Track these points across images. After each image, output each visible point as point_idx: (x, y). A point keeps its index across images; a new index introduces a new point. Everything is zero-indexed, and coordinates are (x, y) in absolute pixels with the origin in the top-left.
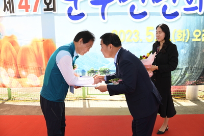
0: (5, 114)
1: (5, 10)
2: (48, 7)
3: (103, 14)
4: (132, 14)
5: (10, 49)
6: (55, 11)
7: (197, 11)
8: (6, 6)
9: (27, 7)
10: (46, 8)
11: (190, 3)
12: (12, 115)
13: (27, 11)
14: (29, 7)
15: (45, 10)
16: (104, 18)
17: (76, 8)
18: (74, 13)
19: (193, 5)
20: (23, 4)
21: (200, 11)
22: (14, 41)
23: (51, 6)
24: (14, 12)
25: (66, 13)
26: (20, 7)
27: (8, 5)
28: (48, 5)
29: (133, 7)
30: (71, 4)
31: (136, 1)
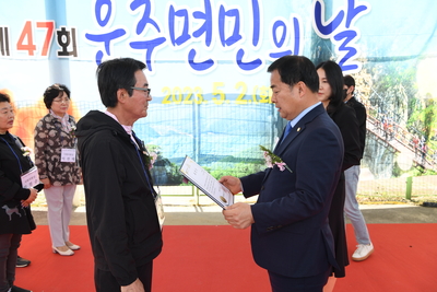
3: (148, 62)
4: (191, 62)
6: (76, 56)
9: (31, 48)
10: (61, 50)
11: (279, 45)
13: (31, 54)
14: (34, 48)
15: (60, 54)
16: (150, 69)
17: (109, 54)
20: (25, 42)
23: (70, 49)
24: (8, 54)
25: (95, 60)
26: (20, 47)
28: (64, 46)
29: (192, 53)
30: (101, 46)
31: (197, 43)
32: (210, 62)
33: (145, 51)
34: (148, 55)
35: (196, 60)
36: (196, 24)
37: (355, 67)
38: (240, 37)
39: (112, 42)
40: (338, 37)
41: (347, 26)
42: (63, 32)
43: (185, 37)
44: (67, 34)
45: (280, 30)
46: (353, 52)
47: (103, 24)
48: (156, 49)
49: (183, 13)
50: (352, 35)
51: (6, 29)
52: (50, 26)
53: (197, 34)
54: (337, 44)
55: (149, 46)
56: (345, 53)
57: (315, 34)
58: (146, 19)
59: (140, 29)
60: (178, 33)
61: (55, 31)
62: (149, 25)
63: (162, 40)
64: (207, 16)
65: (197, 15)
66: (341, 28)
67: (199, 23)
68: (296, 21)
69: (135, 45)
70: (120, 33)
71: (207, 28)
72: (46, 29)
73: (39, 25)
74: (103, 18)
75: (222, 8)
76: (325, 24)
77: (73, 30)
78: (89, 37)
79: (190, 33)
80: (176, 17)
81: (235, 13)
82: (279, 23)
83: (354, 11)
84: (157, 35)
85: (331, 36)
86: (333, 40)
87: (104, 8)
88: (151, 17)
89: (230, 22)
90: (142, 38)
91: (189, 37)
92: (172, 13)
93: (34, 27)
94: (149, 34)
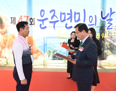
0: (7, 70)
1: (11, 23)
2: (31, 23)
3: (54, 27)
4: (66, 27)
5: (12, 40)
6: (34, 25)
7: (94, 26)
8: (12, 22)
10: (30, 23)
11: (91, 22)
12: (11, 70)
16: (54, 29)
17: (43, 24)
18: (42, 26)
19: (92, 23)
20: (20, 21)
21: (95, 25)
22: (14, 36)
23: (33, 23)
25: (39, 26)
27: (13, 21)
28: (31, 22)
29: (66, 24)
30: (41, 22)
31: (68, 22)
32: (71, 27)
33: (53, 24)
34: (54, 25)
35: (67, 26)
36: (68, 17)
37: (112, 28)
38: (80, 20)
39: (44, 21)
40: (107, 20)
41: (110, 17)
42: (31, 19)
43: (65, 20)
44: (32, 19)
45: (91, 18)
46: (111, 24)
47: (42, 17)
48: (56, 23)
49: (64, 14)
50: (111, 20)
51: (15, 17)
52: (28, 17)
53: (68, 19)
54: (107, 22)
55: (55, 22)
56: (109, 24)
57: (101, 19)
58: (54, 15)
59: (52, 18)
60: (63, 19)
61: (29, 18)
62: (55, 17)
63: (58, 21)
64: (71, 14)
65: (68, 14)
66: (108, 18)
67: (68, 16)
68: (96, 16)
69: (50, 22)
70: (47, 19)
71: (71, 17)
72: (26, 18)
73: (25, 16)
74: (42, 15)
75: (75, 12)
76: (104, 17)
77: (34, 18)
78: (38, 20)
79: (66, 19)
80: (62, 15)
81: (79, 13)
82: (91, 16)
83: (112, 13)
84: (57, 20)
85: (105, 20)
86: (106, 21)
87: (43, 13)
88: (55, 15)
89: (77, 16)
90: (53, 20)
91: (66, 20)
92: (61, 14)
93: (23, 17)
94: (55, 19)
